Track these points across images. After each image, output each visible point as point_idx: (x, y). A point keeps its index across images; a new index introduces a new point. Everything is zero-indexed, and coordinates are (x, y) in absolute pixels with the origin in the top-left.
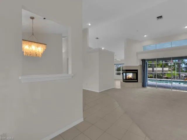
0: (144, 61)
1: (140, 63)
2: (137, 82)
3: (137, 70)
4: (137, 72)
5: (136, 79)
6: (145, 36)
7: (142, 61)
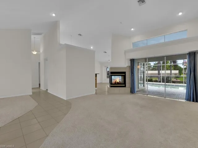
0: (132, 61)
1: (128, 64)
2: (125, 86)
3: (125, 73)
4: (124, 74)
5: (123, 83)
6: (132, 29)
7: (130, 61)
